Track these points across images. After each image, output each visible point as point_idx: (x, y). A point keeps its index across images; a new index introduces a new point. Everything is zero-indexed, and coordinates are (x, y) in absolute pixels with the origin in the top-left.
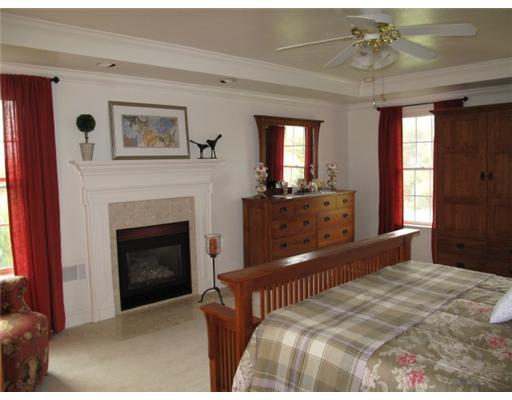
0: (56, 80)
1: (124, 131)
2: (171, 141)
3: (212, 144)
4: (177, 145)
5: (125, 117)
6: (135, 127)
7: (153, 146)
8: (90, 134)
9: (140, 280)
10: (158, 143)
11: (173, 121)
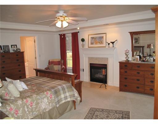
0: (79, 32)
1: (91, 41)
2: (102, 43)
3: (113, 43)
4: (103, 44)
5: (91, 38)
6: (93, 40)
7: (97, 44)
8: (83, 42)
9: (96, 76)
10: (98, 43)
11: (102, 37)
